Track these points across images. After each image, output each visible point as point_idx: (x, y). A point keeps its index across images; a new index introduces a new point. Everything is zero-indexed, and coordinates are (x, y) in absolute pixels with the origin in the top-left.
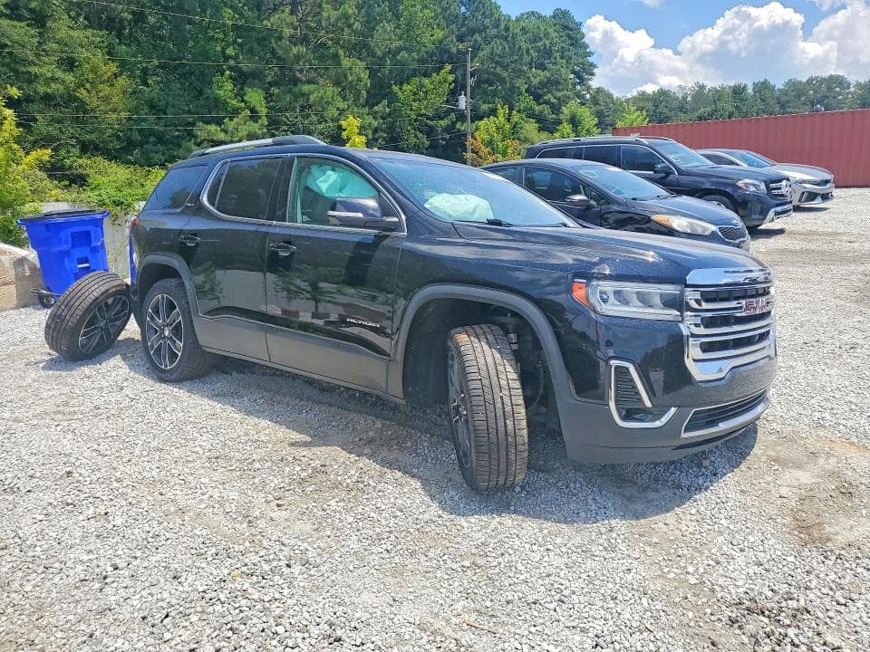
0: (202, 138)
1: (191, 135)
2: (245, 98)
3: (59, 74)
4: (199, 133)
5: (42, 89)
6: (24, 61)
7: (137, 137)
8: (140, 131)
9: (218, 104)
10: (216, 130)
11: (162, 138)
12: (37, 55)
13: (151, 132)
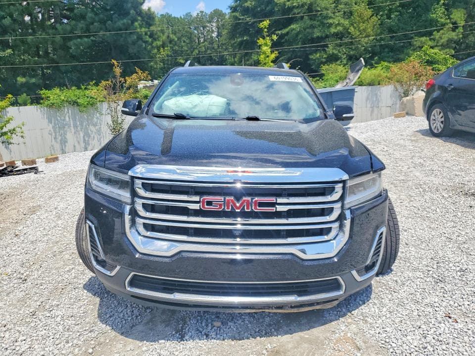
0: (417, 46)
1: (410, 44)
2: (451, 16)
3: (342, 21)
4: (415, 43)
5: (333, 30)
6: (327, 17)
7: (378, 49)
8: (381, 46)
9: (433, 23)
10: (426, 40)
11: (393, 49)
12: (334, 13)
13: (387, 46)
